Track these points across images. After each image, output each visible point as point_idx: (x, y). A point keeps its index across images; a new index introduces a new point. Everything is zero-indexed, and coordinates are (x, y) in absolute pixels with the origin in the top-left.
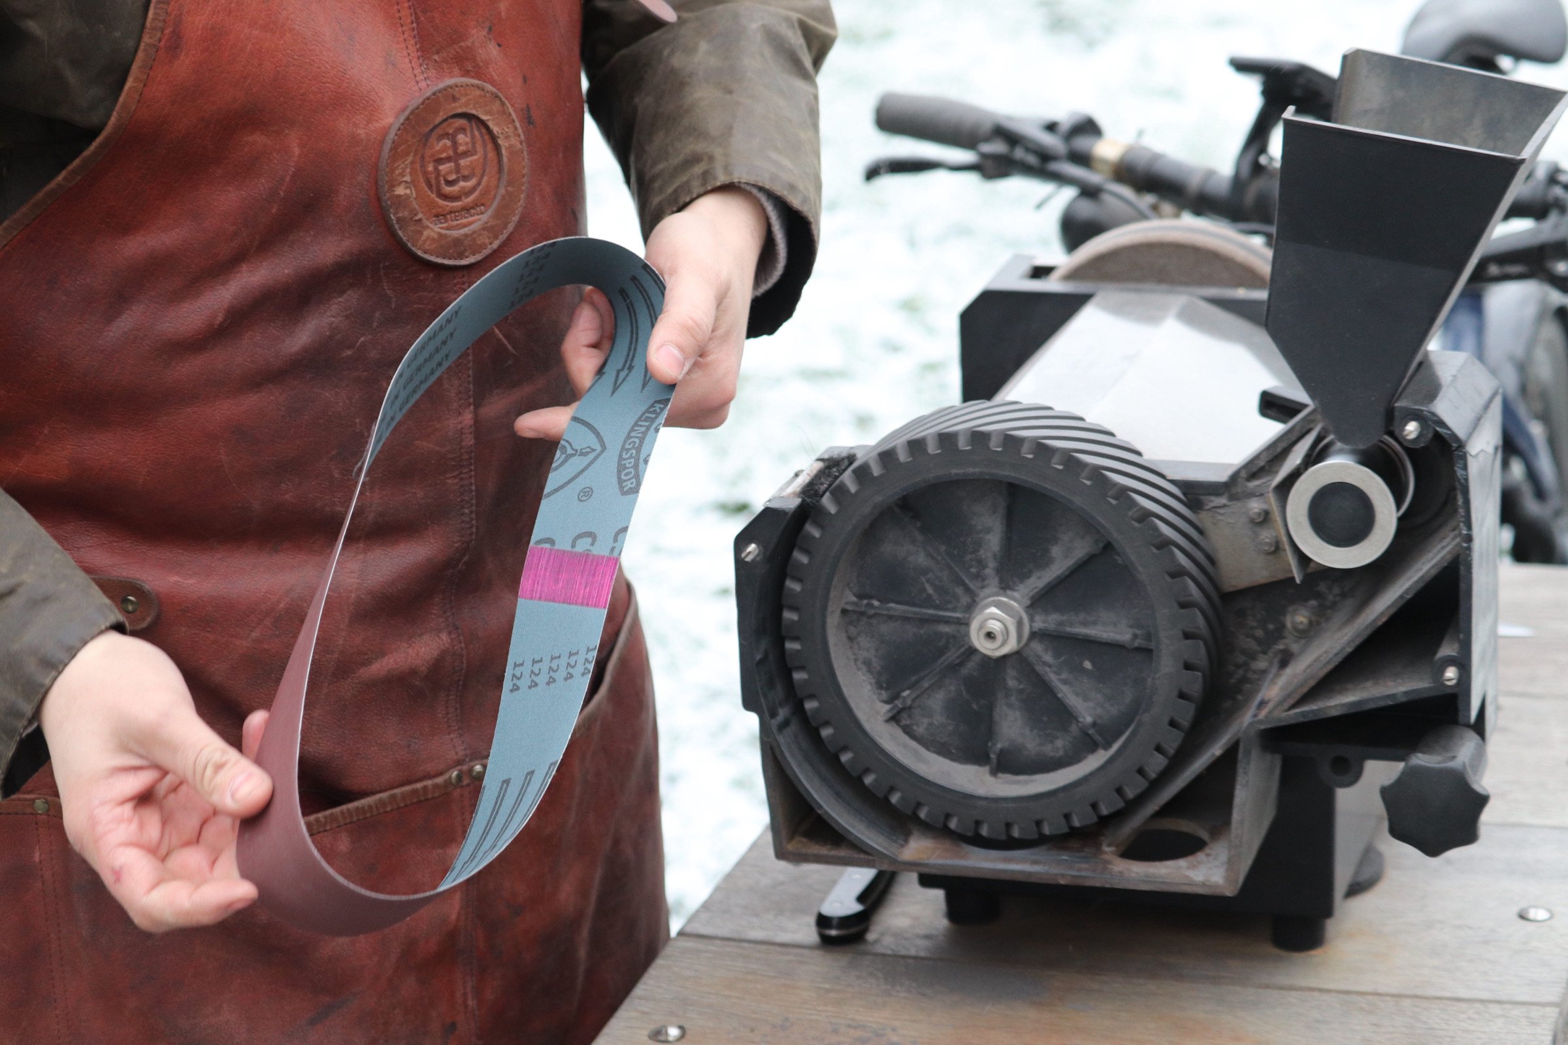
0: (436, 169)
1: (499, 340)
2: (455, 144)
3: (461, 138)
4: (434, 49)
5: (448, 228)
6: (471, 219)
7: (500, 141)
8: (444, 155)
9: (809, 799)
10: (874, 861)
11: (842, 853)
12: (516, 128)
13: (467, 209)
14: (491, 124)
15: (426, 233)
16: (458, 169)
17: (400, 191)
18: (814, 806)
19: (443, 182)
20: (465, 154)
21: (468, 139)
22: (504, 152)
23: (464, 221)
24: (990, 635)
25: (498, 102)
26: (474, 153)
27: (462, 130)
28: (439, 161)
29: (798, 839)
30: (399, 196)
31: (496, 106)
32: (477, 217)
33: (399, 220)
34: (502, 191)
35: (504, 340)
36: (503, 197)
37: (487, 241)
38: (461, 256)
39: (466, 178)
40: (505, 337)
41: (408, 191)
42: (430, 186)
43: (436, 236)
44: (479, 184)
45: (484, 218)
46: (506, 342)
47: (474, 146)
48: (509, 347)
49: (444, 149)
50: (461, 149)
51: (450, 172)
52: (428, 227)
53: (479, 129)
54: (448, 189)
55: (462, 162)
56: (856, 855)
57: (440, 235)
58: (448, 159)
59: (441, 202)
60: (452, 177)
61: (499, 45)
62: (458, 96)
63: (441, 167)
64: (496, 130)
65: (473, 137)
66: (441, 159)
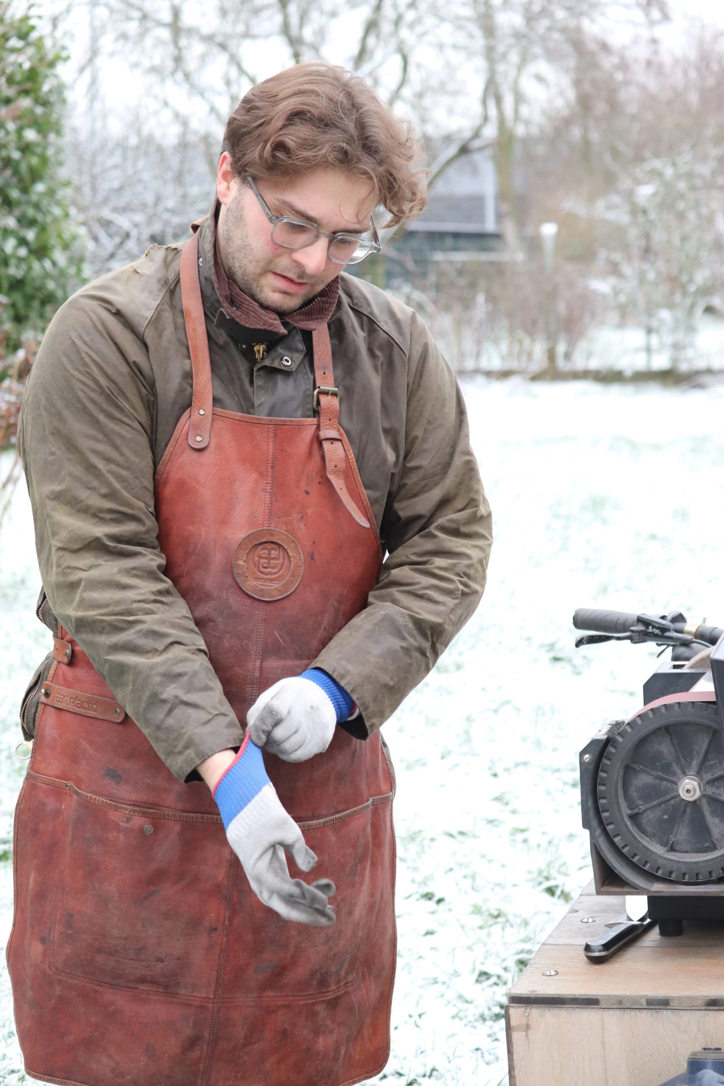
0: (259, 561)
1: (276, 637)
2: (270, 554)
3: (273, 552)
4: (276, 516)
5: (261, 585)
6: (271, 584)
7: (291, 559)
8: (264, 556)
9: (611, 867)
10: (640, 892)
11: (626, 889)
12: (301, 557)
13: (271, 580)
14: (288, 551)
15: (248, 583)
16: (269, 563)
17: (241, 562)
18: (614, 869)
19: (261, 566)
20: (274, 559)
21: (277, 553)
22: (292, 563)
23: (268, 584)
24: (688, 791)
25: (294, 544)
26: (279, 560)
27: (273, 549)
28: (261, 557)
29: (604, 887)
30: (240, 565)
31: (293, 545)
32: (274, 584)
33: (237, 573)
34: (288, 578)
35: (278, 637)
36: (288, 580)
37: (276, 595)
38: (263, 596)
39: (272, 568)
40: (280, 636)
41: (244, 564)
42: (255, 566)
43: (253, 585)
44: (278, 572)
45: (277, 585)
46: (280, 639)
47: (279, 557)
48: (281, 641)
49: (264, 554)
50: (272, 556)
51: (265, 563)
52: (250, 580)
53: (283, 552)
54: (263, 570)
55: (272, 561)
56: (631, 890)
57: (255, 586)
58: (266, 558)
59: (259, 574)
60: (266, 565)
61: (306, 526)
62: (274, 534)
63: (261, 560)
64: (290, 554)
65: (279, 554)
66: (263, 557)
